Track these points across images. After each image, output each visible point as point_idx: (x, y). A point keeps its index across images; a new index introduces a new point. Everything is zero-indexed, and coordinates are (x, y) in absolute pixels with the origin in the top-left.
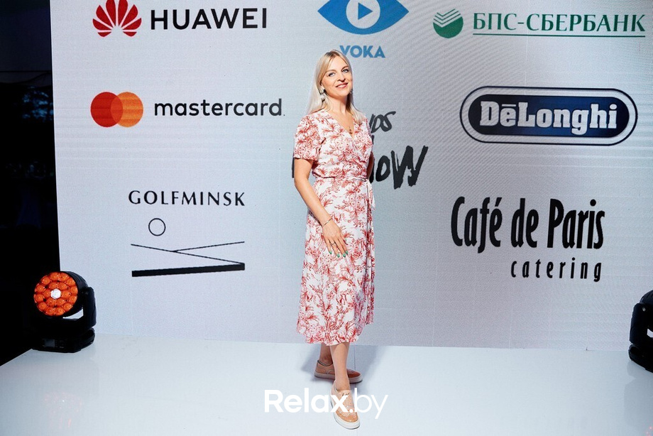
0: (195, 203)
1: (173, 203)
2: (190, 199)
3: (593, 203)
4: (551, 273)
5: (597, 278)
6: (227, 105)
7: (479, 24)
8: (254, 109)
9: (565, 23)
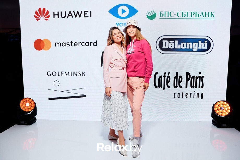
0: (69, 75)
1: (62, 75)
2: (67, 74)
3: (200, 73)
4: (187, 96)
5: (202, 98)
6: (79, 43)
7: (162, 15)
8: (88, 44)
9: (189, 15)
